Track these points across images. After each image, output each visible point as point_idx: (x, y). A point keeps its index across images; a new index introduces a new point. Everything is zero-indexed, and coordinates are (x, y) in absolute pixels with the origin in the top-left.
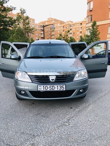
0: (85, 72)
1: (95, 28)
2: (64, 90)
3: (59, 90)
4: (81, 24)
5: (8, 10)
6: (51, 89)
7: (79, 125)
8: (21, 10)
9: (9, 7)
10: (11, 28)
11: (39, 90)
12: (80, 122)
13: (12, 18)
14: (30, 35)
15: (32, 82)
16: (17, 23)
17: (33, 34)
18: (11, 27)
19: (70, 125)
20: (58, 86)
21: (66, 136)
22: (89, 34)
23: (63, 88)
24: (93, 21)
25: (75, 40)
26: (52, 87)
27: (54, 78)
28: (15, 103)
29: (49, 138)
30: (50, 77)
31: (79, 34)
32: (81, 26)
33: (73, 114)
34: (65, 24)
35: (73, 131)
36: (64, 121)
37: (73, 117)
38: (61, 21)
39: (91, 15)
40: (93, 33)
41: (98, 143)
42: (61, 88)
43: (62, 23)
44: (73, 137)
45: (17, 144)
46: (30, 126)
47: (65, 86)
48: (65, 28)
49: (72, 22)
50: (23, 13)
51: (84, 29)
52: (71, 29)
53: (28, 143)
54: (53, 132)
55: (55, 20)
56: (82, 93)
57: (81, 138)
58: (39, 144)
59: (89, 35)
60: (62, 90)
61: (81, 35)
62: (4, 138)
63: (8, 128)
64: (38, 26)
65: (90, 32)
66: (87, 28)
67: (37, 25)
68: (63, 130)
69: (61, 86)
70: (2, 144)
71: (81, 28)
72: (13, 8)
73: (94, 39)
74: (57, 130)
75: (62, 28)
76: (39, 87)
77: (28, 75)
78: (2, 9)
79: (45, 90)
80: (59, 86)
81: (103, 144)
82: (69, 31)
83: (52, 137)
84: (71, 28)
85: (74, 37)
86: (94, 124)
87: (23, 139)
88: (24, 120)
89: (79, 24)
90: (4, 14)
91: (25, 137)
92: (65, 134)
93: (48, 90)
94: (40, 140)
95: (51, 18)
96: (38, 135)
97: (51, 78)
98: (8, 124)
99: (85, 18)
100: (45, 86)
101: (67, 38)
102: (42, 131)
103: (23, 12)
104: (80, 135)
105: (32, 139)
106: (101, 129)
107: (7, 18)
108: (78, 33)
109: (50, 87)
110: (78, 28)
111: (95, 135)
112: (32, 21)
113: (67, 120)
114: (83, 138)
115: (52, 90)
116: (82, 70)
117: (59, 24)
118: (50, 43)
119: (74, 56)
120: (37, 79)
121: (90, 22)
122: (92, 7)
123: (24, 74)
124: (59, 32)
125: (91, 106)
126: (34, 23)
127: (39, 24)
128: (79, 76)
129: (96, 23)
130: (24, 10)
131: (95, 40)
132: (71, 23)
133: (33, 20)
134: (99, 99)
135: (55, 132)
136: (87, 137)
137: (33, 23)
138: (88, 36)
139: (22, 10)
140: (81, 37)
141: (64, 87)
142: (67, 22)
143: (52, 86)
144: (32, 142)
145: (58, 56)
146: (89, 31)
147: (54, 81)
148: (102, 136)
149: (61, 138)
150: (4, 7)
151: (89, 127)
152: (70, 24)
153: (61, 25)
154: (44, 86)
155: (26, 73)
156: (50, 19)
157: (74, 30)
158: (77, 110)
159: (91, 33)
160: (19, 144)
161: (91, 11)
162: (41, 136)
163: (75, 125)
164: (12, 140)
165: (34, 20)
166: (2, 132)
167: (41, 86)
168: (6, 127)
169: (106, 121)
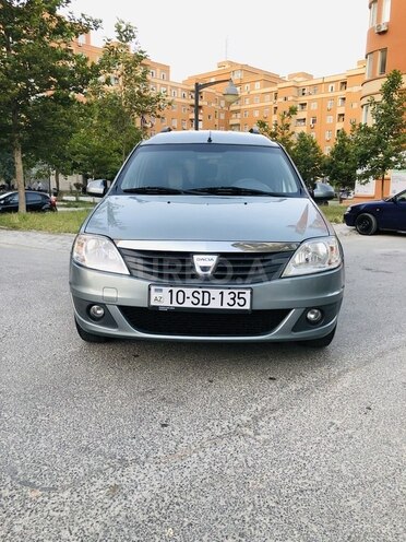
0: (332, 248)
1: (396, 97)
2: (247, 307)
3: (225, 306)
4: (345, 83)
5: (72, 29)
6: (196, 301)
7: (291, 437)
8: (119, 28)
9: (78, 17)
10: (80, 97)
11: (153, 303)
12: (298, 429)
13: (87, 59)
14: (149, 126)
15: (131, 275)
16: (102, 79)
17: (159, 117)
18: (81, 91)
19: (257, 437)
20: (222, 293)
21: (241, 470)
22: (371, 122)
23: (242, 302)
24: (389, 70)
25: (318, 144)
26: (200, 297)
27: (211, 262)
28: (73, 353)
29: (176, 473)
30: (195, 257)
31: (334, 124)
32: (342, 93)
33: (275, 401)
34: (280, 86)
35: (266, 456)
36: (239, 422)
37: (273, 410)
38: (268, 75)
39: (384, 51)
40: (386, 116)
41: (355, 502)
42: (233, 299)
43: (270, 79)
44: (265, 477)
45: (58, 484)
46: (113, 429)
47: (251, 293)
48: (280, 100)
49: (309, 77)
50: (124, 39)
51: (355, 106)
52: (303, 105)
53: (101, 481)
54: (195, 455)
55: (246, 70)
56: (314, 324)
57: (295, 481)
58: (139, 488)
59: (370, 125)
60: (236, 307)
61: (339, 126)
62: (18, 462)
63: (35, 431)
64: (180, 94)
65: (376, 115)
66: (365, 101)
67: (177, 88)
68: (231, 449)
69: (236, 292)
70: (9, 479)
71: (344, 99)
72: (91, 23)
73: (391, 139)
74: (207, 450)
75: (269, 102)
76: (154, 295)
77: (119, 249)
78: (53, 25)
79: (175, 304)
80: (226, 292)
81: (375, 509)
82: (293, 111)
83: (187, 472)
84: (303, 99)
85: (313, 134)
86: (351, 437)
87: (81, 470)
88: (94, 407)
89: (334, 85)
90: (57, 44)
91: (92, 462)
92: (236, 462)
93: (188, 304)
94: (142, 476)
95: (231, 63)
96: (136, 461)
97: (199, 262)
98: (39, 418)
99: (359, 63)
100: (175, 290)
101: (286, 135)
102: (155, 448)
103: (126, 34)
104: (292, 471)
105: (115, 469)
106: (377, 457)
107: (69, 59)
108: (330, 119)
109: (196, 295)
110: (333, 99)
111: (351, 475)
112: (158, 73)
113: (250, 419)
114: (300, 482)
115: (200, 306)
116: (321, 240)
117: (258, 85)
118: (210, 140)
119: (296, 190)
120: (147, 266)
121: (378, 75)
122: (386, 18)
123: (106, 247)
124: (256, 114)
125: (348, 376)
126: (168, 80)
127: (185, 83)
128: (307, 260)
129: (399, 81)
130: (129, 29)
131: (394, 144)
132: (303, 82)
133: (162, 70)
134: (382, 354)
135: (201, 454)
136: (319, 479)
137: (162, 82)
138: (367, 130)
139: (124, 27)
140: (341, 134)
141: (247, 295)
142: (291, 76)
143: (200, 290)
144: (112, 481)
145: (233, 188)
146: (371, 108)
147: (209, 272)
148: (375, 481)
149: (222, 475)
150: (59, 18)
151: (331, 445)
152: (301, 84)
153: (265, 87)
154: (171, 291)
155: (112, 240)
156: (227, 66)
157: (314, 106)
158: (293, 387)
159: (377, 119)
160: (66, 483)
161: (384, 32)
162: (147, 465)
163: (278, 436)
164: (46, 468)
165: (166, 69)
166: (13, 441)
167: (161, 290)
168: (28, 426)
169: (400, 432)
